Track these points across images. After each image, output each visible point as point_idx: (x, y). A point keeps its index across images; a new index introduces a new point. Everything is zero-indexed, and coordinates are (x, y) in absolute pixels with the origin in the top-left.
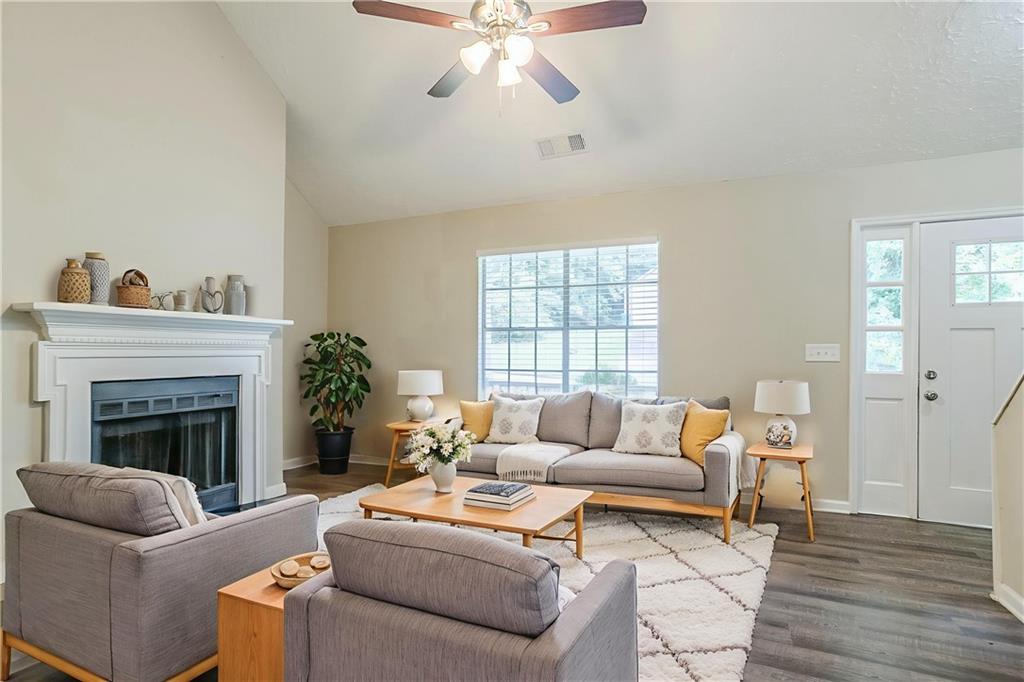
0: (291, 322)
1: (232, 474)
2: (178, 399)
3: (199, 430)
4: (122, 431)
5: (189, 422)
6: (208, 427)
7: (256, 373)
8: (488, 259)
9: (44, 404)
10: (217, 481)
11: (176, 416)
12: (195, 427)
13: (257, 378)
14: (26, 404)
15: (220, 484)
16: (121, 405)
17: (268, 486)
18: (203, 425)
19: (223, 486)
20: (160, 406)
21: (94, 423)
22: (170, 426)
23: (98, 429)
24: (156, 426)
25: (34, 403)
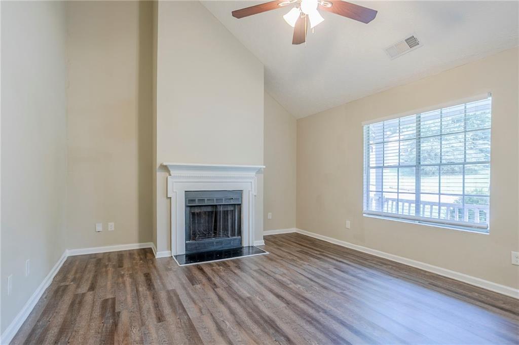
0: (264, 167)
1: (240, 233)
2: (216, 199)
3: (226, 213)
4: (197, 210)
5: (221, 209)
6: (229, 212)
7: (250, 189)
8: (371, 126)
9: (170, 198)
10: (233, 235)
11: (216, 206)
12: (224, 212)
13: (250, 192)
14: (165, 198)
15: (235, 236)
16: (195, 200)
17: (255, 240)
18: (227, 211)
19: (236, 237)
20: (209, 202)
21: (187, 206)
22: (214, 210)
23: (188, 208)
24: (209, 209)
25: (168, 198)
